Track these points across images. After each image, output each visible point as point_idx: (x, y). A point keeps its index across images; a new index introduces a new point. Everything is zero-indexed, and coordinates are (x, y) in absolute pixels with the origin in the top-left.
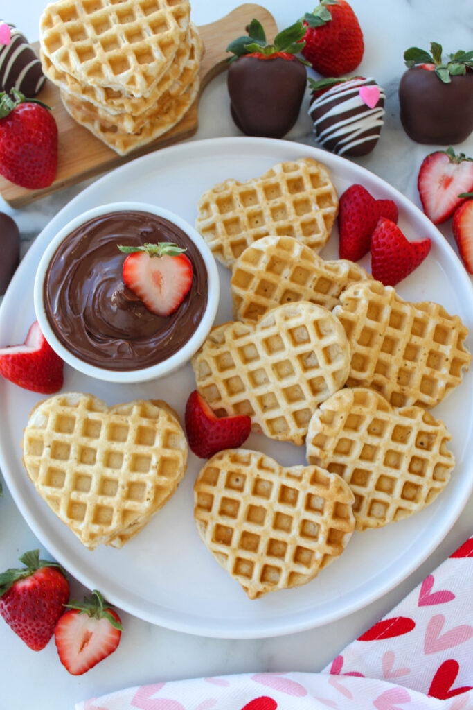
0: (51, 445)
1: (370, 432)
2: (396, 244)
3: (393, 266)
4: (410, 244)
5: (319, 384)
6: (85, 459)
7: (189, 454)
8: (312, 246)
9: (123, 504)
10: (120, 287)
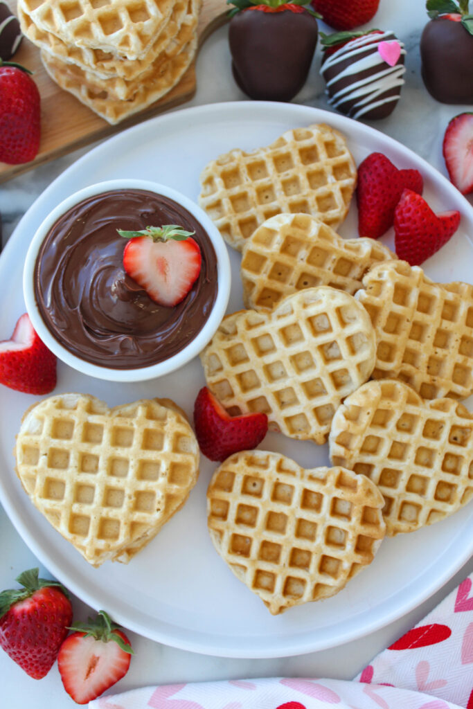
0: (48, 452)
1: (399, 428)
2: (423, 219)
3: (419, 243)
4: (438, 219)
5: (342, 377)
6: (87, 467)
7: (201, 458)
8: (328, 223)
9: (131, 516)
10: (120, 276)
